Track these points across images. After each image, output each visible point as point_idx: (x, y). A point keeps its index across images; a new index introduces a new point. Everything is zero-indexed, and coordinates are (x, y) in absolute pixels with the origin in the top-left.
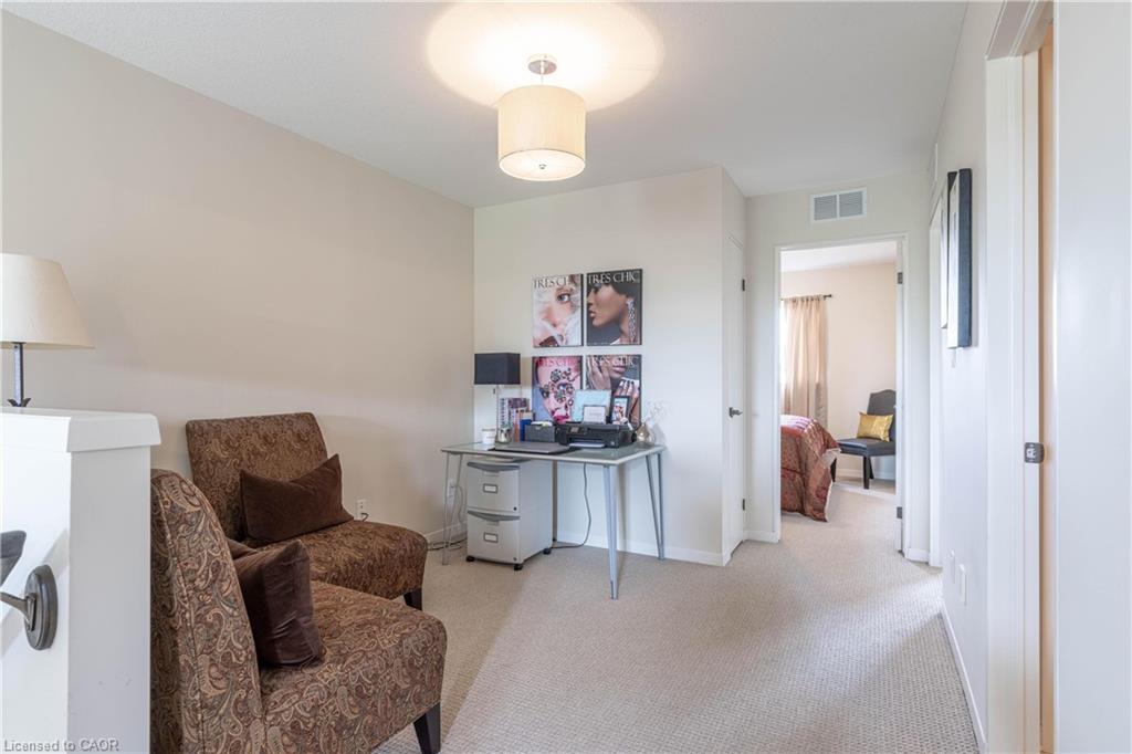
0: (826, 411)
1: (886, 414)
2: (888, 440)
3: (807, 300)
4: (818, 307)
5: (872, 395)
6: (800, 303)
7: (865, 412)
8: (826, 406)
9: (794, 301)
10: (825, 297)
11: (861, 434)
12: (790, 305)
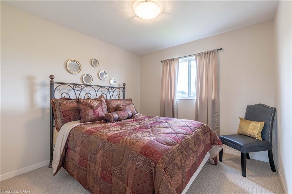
0: (219, 116)
1: (258, 121)
2: (261, 139)
3: (208, 53)
4: (213, 56)
5: (248, 107)
6: (203, 55)
7: (243, 117)
8: (219, 112)
9: (201, 54)
10: (218, 50)
11: (240, 132)
12: (198, 57)
